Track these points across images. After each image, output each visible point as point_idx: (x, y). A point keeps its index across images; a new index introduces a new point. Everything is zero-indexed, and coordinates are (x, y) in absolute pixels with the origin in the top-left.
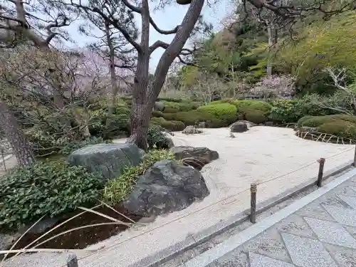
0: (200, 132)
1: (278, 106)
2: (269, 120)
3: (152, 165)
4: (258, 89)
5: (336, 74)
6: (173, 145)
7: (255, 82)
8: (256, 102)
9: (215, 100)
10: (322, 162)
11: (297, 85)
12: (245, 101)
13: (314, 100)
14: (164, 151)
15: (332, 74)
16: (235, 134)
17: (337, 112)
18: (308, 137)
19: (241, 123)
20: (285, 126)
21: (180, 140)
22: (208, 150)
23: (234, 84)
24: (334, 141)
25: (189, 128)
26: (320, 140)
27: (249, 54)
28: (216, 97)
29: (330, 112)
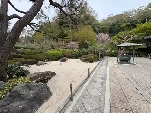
0: (46, 64)
1: (75, 52)
2: (73, 57)
3: (11, 90)
4: (68, 45)
5: (88, 42)
6: (29, 73)
7: (67, 43)
8: (68, 50)
9: (52, 49)
10: (89, 69)
11: (79, 45)
12: (65, 50)
13: (84, 50)
14: (22, 78)
15: (87, 42)
16: (62, 63)
17: (90, 54)
18: (84, 62)
19: (64, 58)
20: (78, 58)
21: (34, 69)
22: (51, 72)
23: (60, 43)
24: (90, 62)
25: (40, 62)
26: (87, 62)
27: (65, 33)
28: (53, 48)
29: (88, 54)
